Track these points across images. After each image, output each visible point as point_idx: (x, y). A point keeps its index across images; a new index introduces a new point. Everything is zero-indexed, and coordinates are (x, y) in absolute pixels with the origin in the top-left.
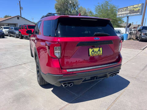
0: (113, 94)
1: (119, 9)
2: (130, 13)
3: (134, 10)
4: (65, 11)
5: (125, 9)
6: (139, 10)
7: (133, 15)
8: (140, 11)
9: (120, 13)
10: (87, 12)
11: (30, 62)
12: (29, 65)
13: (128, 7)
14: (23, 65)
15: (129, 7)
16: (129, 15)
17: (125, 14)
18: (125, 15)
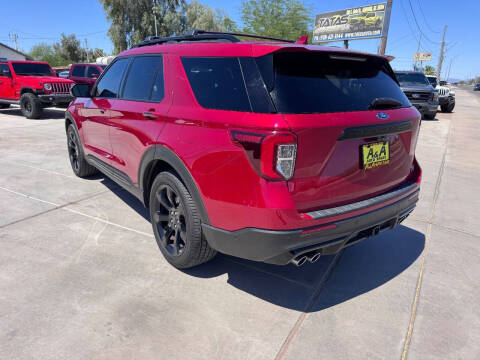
0: (404, 273)
1: (318, 17)
2: (352, 30)
3: (363, 22)
4: (141, 16)
5: (337, 16)
6: (379, 21)
7: (361, 38)
8: (382, 25)
9: (322, 29)
10: (216, 20)
11: (90, 197)
12: (91, 207)
13: (345, 12)
14: (72, 210)
15: (348, 12)
16: (349, 35)
17: (339, 32)
18: (337, 36)
